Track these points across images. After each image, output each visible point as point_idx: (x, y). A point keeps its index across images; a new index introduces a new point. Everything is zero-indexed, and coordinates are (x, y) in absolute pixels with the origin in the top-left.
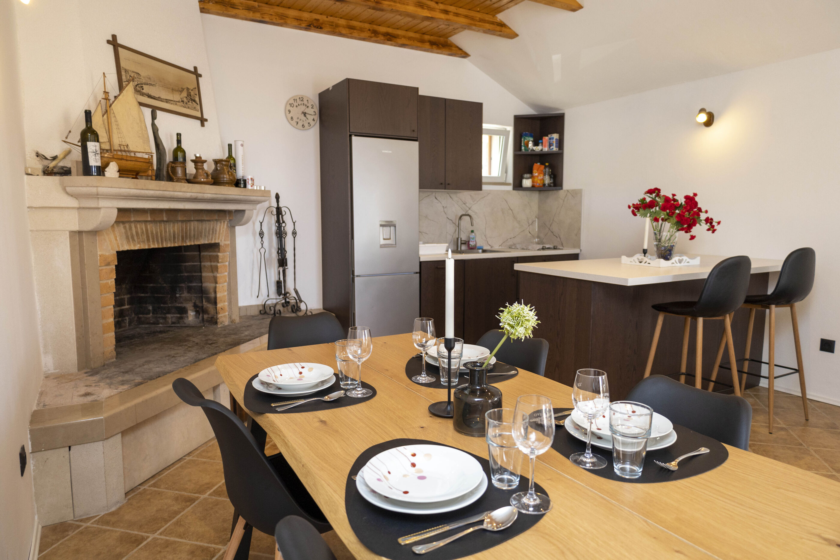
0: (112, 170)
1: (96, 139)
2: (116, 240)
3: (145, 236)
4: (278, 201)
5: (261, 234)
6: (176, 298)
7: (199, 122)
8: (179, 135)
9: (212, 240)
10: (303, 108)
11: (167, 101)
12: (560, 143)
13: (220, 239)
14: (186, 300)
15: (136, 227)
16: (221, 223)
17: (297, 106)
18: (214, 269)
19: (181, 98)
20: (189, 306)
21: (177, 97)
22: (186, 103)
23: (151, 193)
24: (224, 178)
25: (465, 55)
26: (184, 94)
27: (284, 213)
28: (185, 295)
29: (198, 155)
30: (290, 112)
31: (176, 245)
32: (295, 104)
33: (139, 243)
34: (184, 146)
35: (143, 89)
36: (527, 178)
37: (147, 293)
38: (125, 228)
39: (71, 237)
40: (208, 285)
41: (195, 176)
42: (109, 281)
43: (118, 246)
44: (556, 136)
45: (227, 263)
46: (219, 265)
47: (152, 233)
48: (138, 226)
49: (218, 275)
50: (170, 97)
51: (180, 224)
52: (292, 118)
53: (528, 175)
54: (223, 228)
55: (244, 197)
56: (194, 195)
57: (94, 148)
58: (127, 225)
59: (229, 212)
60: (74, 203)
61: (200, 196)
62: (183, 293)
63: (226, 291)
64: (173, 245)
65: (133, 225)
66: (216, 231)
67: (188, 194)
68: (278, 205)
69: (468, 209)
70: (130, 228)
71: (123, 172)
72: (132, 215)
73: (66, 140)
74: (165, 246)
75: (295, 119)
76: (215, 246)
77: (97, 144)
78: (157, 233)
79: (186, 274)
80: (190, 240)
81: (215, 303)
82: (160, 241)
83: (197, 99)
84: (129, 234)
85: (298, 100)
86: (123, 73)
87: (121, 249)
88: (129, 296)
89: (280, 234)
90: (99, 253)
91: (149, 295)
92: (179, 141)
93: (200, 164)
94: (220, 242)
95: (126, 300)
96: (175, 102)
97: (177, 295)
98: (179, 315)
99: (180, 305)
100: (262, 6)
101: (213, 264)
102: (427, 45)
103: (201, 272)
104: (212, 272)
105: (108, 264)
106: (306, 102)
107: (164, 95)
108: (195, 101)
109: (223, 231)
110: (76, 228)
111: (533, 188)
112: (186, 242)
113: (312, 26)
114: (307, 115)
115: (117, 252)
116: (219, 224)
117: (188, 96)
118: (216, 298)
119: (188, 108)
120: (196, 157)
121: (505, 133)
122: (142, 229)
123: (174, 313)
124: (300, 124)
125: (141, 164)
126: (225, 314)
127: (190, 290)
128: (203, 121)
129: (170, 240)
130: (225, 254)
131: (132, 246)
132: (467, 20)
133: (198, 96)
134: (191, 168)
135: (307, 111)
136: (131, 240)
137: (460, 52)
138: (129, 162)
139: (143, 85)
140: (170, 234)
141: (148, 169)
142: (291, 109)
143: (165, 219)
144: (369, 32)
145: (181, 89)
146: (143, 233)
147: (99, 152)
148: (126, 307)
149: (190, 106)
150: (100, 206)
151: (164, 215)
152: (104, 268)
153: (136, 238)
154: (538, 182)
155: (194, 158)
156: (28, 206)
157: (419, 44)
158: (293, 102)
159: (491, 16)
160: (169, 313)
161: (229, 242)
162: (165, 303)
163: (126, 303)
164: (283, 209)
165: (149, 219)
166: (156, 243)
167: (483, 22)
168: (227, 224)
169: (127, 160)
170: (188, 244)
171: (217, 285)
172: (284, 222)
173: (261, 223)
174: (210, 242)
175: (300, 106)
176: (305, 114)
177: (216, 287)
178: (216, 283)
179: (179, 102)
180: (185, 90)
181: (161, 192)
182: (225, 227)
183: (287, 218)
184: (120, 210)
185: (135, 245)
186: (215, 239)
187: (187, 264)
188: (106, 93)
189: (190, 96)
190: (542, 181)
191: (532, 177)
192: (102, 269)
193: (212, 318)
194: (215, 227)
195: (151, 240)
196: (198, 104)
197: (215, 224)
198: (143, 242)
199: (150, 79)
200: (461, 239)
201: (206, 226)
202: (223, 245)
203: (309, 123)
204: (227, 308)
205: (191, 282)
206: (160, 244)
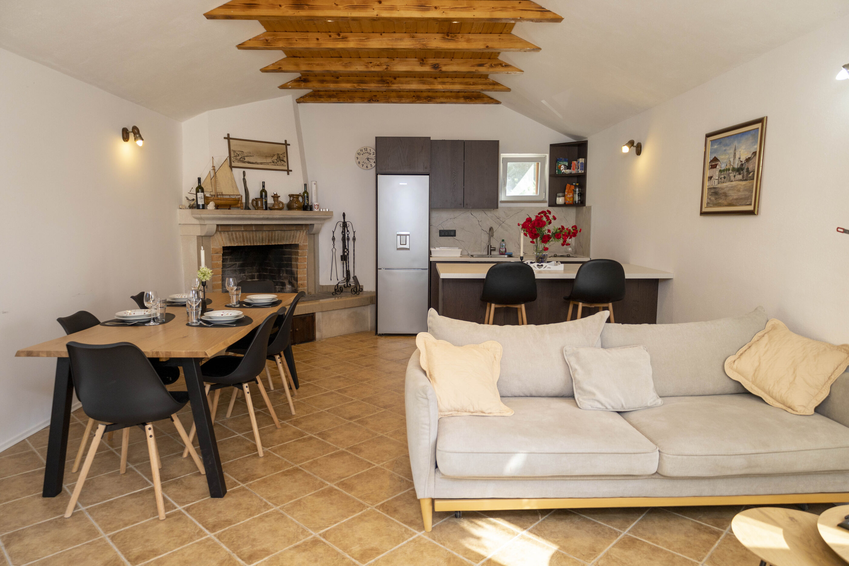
0: (211, 206)
1: (203, 191)
2: (223, 240)
3: (242, 239)
4: (344, 218)
5: (334, 239)
6: (280, 276)
7: (286, 172)
8: (263, 183)
9: (292, 242)
10: (366, 155)
11: (261, 163)
12: (585, 166)
13: (299, 242)
14: (286, 278)
15: (236, 234)
16: (300, 232)
17: (362, 154)
18: (297, 260)
19: (272, 161)
20: (286, 282)
21: (269, 160)
22: (276, 163)
23: (235, 216)
24: (294, 205)
25: (498, 102)
26: (275, 157)
27: (348, 226)
28: (285, 275)
29: (275, 193)
30: (357, 158)
31: (264, 244)
32: (361, 153)
33: (237, 242)
34: (266, 189)
35: (245, 159)
36: (559, 197)
37: (267, 272)
38: (228, 234)
39: (197, 238)
40: (294, 269)
41: (274, 205)
42: (218, 262)
43: (224, 244)
44: (581, 160)
45: (306, 257)
46: (299, 257)
47: (247, 237)
48: (237, 233)
49: (298, 264)
50: (264, 161)
51: (267, 232)
52: (359, 162)
53: (560, 194)
54: (303, 234)
55: (308, 216)
56: (266, 216)
57: (200, 196)
58: (230, 233)
59: (306, 225)
60: (197, 222)
61: (270, 216)
62: (284, 274)
63: (305, 274)
64: (261, 244)
65: (234, 233)
66: (296, 237)
67: (261, 216)
68: (344, 220)
69: (501, 223)
70: (232, 235)
71: (217, 207)
72: (231, 228)
73: (190, 192)
74: (255, 244)
75: (361, 163)
76: (296, 246)
77: (202, 194)
78: (250, 238)
79: (285, 262)
80: (275, 241)
81: (297, 281)
82: (252, 242)
83: (285, 159)
84: (231, 237)
85: (364, 150)
86: (232, 153)
87: (225, 246)
88: (258, 274)
89: (345, 239)
90: (212, 247)
91: (268, 274)
92: (264, 186)
93: (276, 198)
94: (299, 243)
95: (256, 276)
96: (268, 163)
97: (281, 275)
98: (282, 287)
99: (282, 281)
100: (339, 94)
101: (297, 257)
102: (462, 100)
103: (291, 261)
104: (296, 262)
105: (217, 253)
106: (369, 151)
107: (259, 161)
108: (283, 161)
109: (302, 237)
110: (199, 235)
111: (565, 205)
112: (271, 243)
113: (371, 100)
114: (370, 160)
115: (223, 247)
116: (299, 232)
117: (277, 158)
118: (297, 277)
119: (278, 165)
120: (274, 194)
121: (543, 160)
122: (240, 235)
123: (279, 286)
124: (365, 166)
125: (229, 201)
126: (304, 288)
127: (287, 272)
128: (288, 171)
129: (259, 241)
130: (304, 251)
131: (233, 244)
132: (462, 86)
133: (286, 158)
134: (270, 201)
135: (369, 157)
136: (232, 241)
137: (492, 101)
138: (222, 201)
139: (245, 157)
140: (259, 238)
141: (238, 203)
142: (358, 156)
143: (254, 230)
144: (414, 98)
145: (272, 155)
146: (240, 237)
147: (203, 197)
148: (256, 280)
149: (279, 164)
150: (205, 224)
151: (254, 227)
152: (215, 255)
153: (235, 240)
154: (569, 201)
155: (273, 195)
156: (179, 223)
157: (455, 100)
158: (360, 151)
159: (484, 79)
160: (277, 285)
161: (307, 244)
162: (275, 279)
163: (256, 277)
164: (347, 223)
165: (243, 230)
166: (249, 243)
167: (476, 85)
168: (306, 232)
169: (221, 200)
170: (273, 244)
171: (298, 270)
172: (348, 231)
173: (333, 232)
174: (290, 243)
175: (365, 154)
176: (368, 159)
177: (297, 271)
178: (297, 268)
179: (270, 163)
180: (276, 155)
181: (241, 216)
182: (304, 234)
183: (350, 229)
184: (218, 225)
185: (234, 244)
186: (295, 242)
187: (286, 256)
188: (213, 167)
189: (280, 158)
190: (572, 199)
191: (564, 196)
192: (214, 256)
193: (296, 289)
194: (295, 234)
195: (246, 241)
196: (285, 162)
197: (296, 232)
198: (241, 242)
199: (250, 153)
200: (491, 246)
201: (289, 233)
202: (301, 245)
203: (371, 165)
204: (306, 284)
205: (288, 267)
206: (252, 243)
